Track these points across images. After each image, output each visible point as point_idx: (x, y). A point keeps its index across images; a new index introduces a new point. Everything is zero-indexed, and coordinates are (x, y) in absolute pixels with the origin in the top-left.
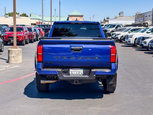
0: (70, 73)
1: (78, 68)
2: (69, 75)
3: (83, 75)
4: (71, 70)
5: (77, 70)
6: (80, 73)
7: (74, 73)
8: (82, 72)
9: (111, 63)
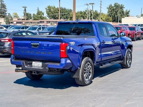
0: (33, 65)
1: (38, 61)
2: (32, 66)
3: (41, 67)
4: (33, 62)
5: (38, 63)
6: (40, 66)
7: (35, 65)
8: (41, 65)
9: (61, 58)
